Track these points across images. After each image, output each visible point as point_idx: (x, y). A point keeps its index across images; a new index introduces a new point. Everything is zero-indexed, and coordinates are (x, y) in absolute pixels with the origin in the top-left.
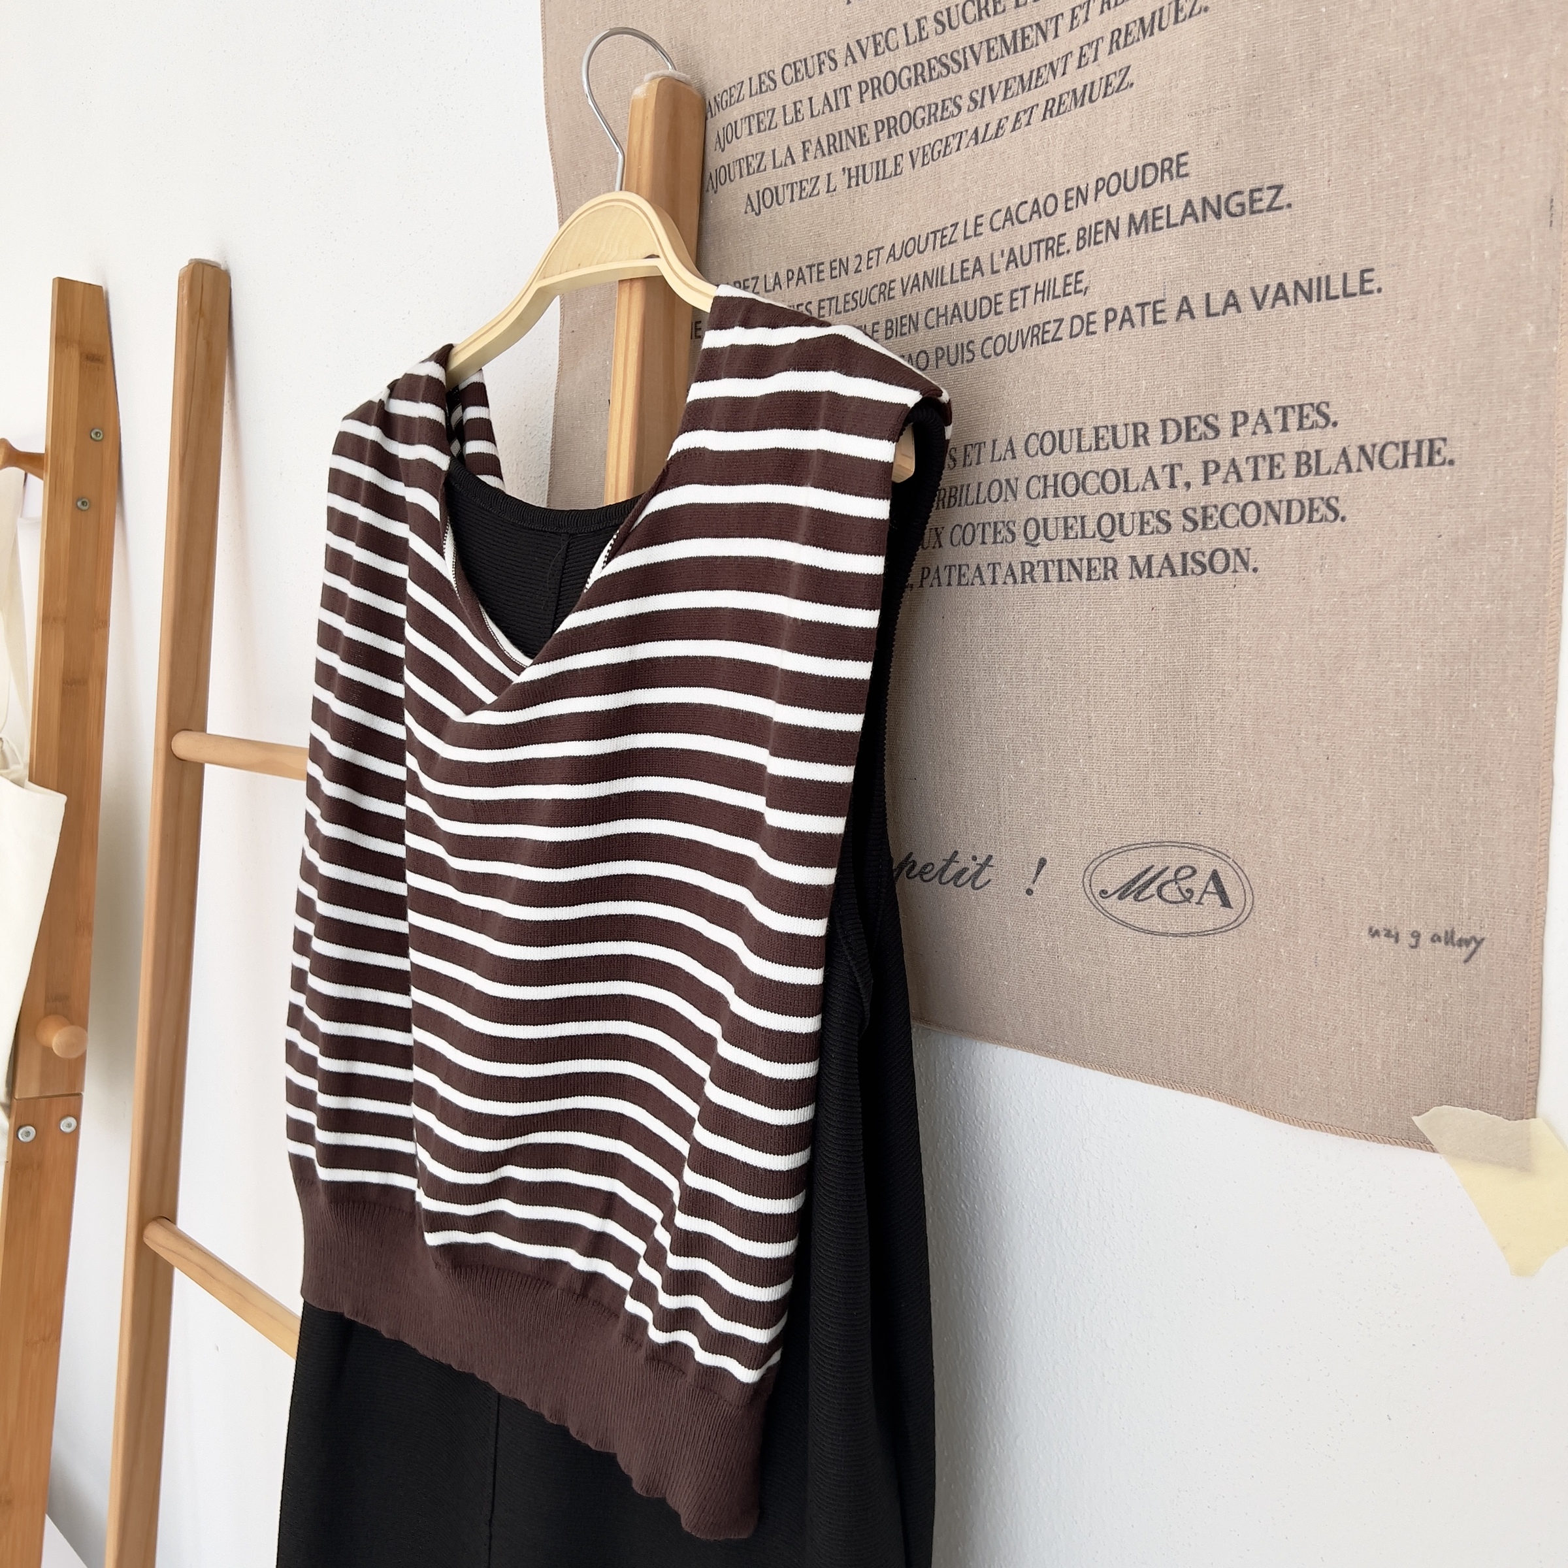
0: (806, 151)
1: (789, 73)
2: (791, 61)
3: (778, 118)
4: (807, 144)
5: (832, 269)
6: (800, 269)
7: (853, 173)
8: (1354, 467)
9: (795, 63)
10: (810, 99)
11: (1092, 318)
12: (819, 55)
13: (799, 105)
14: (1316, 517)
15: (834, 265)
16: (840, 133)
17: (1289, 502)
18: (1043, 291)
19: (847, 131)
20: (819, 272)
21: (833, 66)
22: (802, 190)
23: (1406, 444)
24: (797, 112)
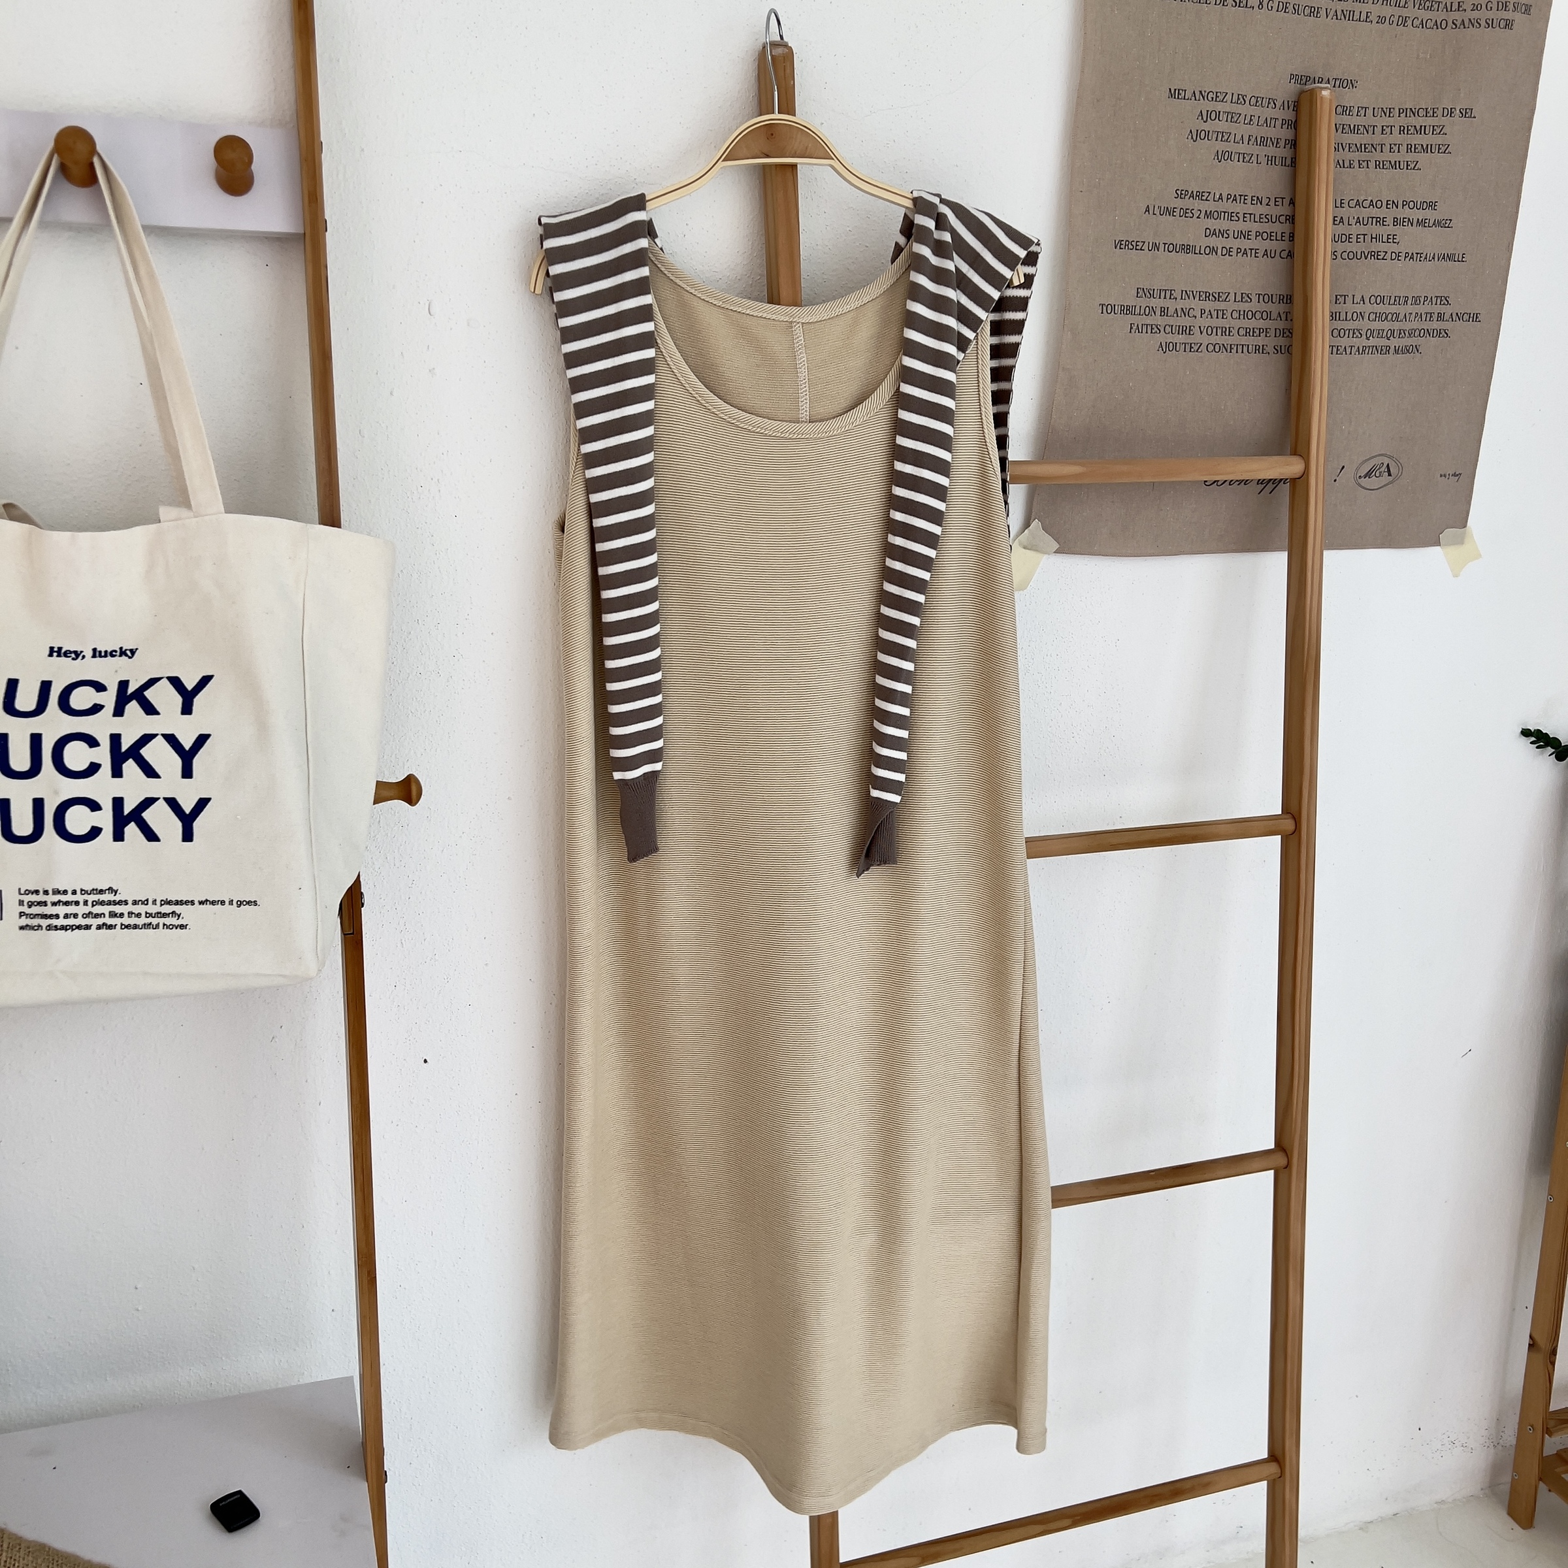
0: (1249, 140)
1: (1253, 101)
2: (1256, 96)
3: (1242, 119)
4: (1251, 137)
5: (1252, 200)
6: (1235, 195)
7: (1270, 159)
8: (1454, 319)
9: (1257, 98)
10: (1259, 117)
11: (1400, 254)
12: (1269, 99)
13: (1253, 117)
14: (1441, 336)
15: (1254, 198)
16: (1267, 138)
17: (1434, 330)
18: (1376, 238)
19: (1271, 138)
20: (1245, 199)
21: (1274, 106)
22: (1244, 158)
23: (1470, 314)
24: (1251, 120)
